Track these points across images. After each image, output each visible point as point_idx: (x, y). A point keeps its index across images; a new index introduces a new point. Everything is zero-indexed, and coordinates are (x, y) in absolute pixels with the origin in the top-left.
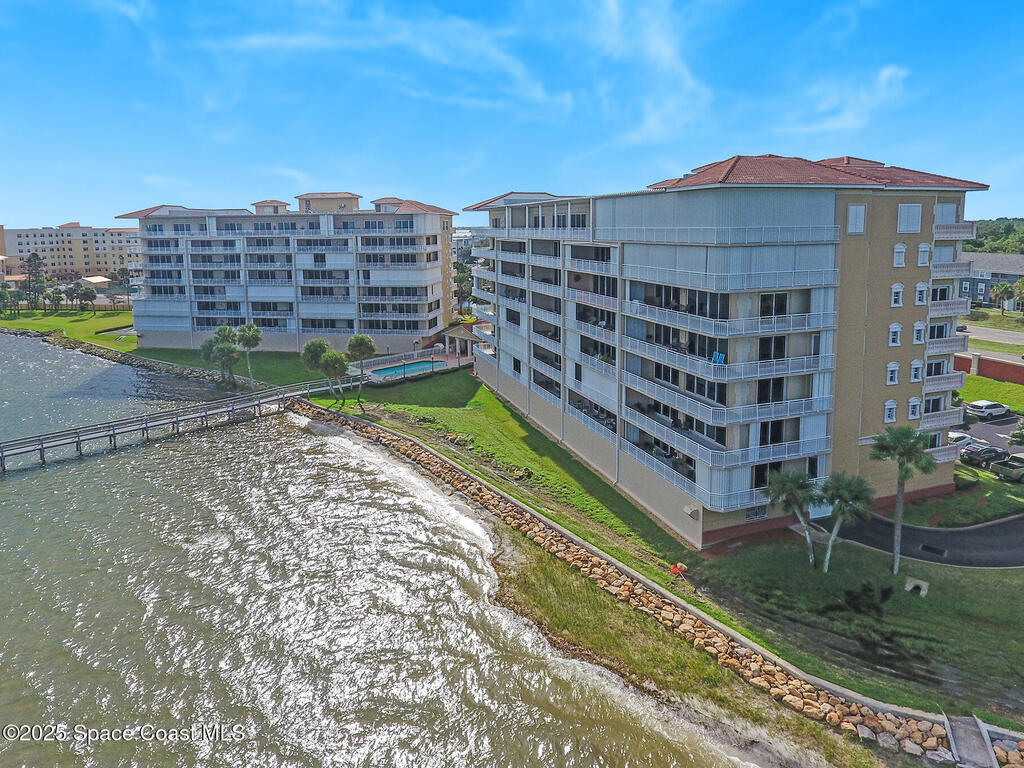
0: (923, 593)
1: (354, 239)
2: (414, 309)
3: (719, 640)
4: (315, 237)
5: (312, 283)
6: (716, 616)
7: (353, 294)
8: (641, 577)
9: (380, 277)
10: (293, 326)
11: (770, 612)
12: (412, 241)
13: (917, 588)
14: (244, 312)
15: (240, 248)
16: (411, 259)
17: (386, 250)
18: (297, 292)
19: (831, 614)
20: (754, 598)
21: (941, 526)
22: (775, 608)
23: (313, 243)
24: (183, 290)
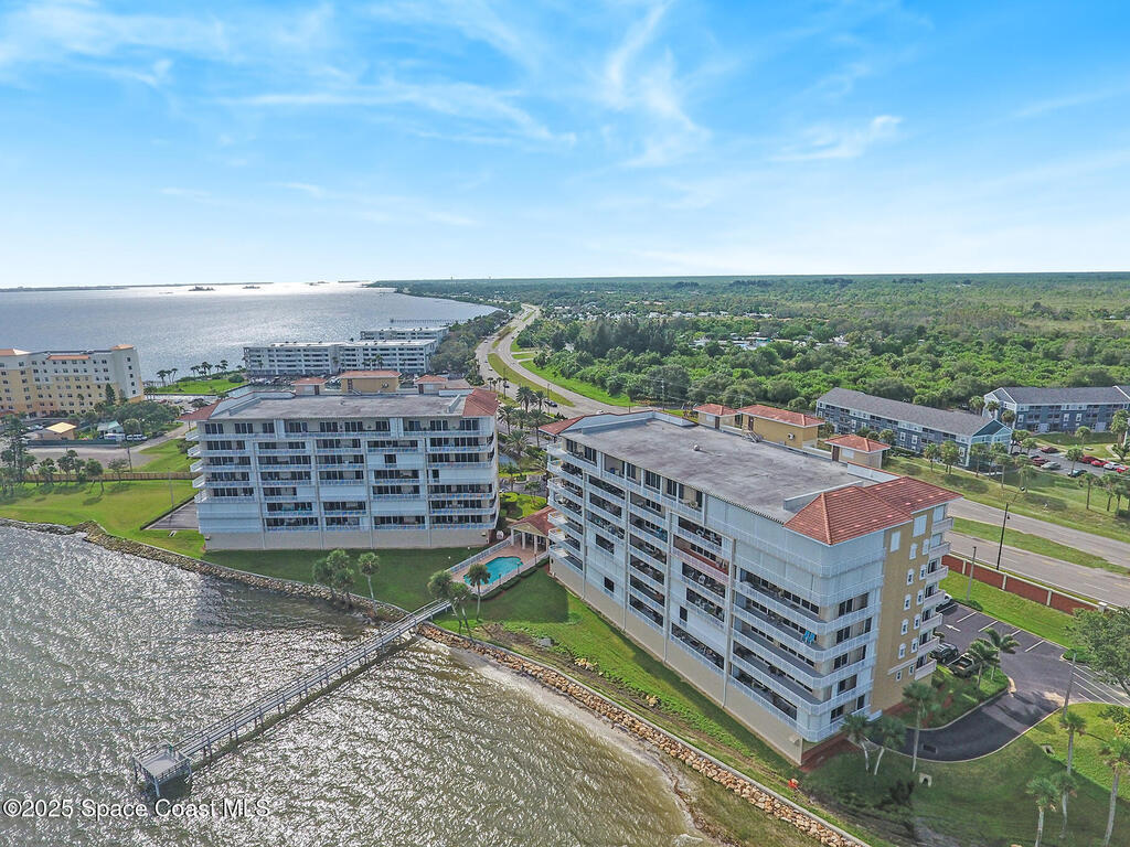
0: (930, 784)
1: (423, 439)
2: (478, 504)
3: (835, 837)
4: (386, 439)
5: (383, 483)
6: (826, 819)
7: (423, 492)
8: (776, 794)
9: (449, 476)
10: (366, 523)
11: (854, 810)
12: (475, 442)
13: (926, 780)
14: (317, 512)
15: (311, 449)
16: (475, 458)
17: (452, 451)
18: (369, 491)
19: (886, 807)
20: (842, 801)
21: (930, 727)
22: (855, 807)
23: (383, 444)
24: (249, 491)
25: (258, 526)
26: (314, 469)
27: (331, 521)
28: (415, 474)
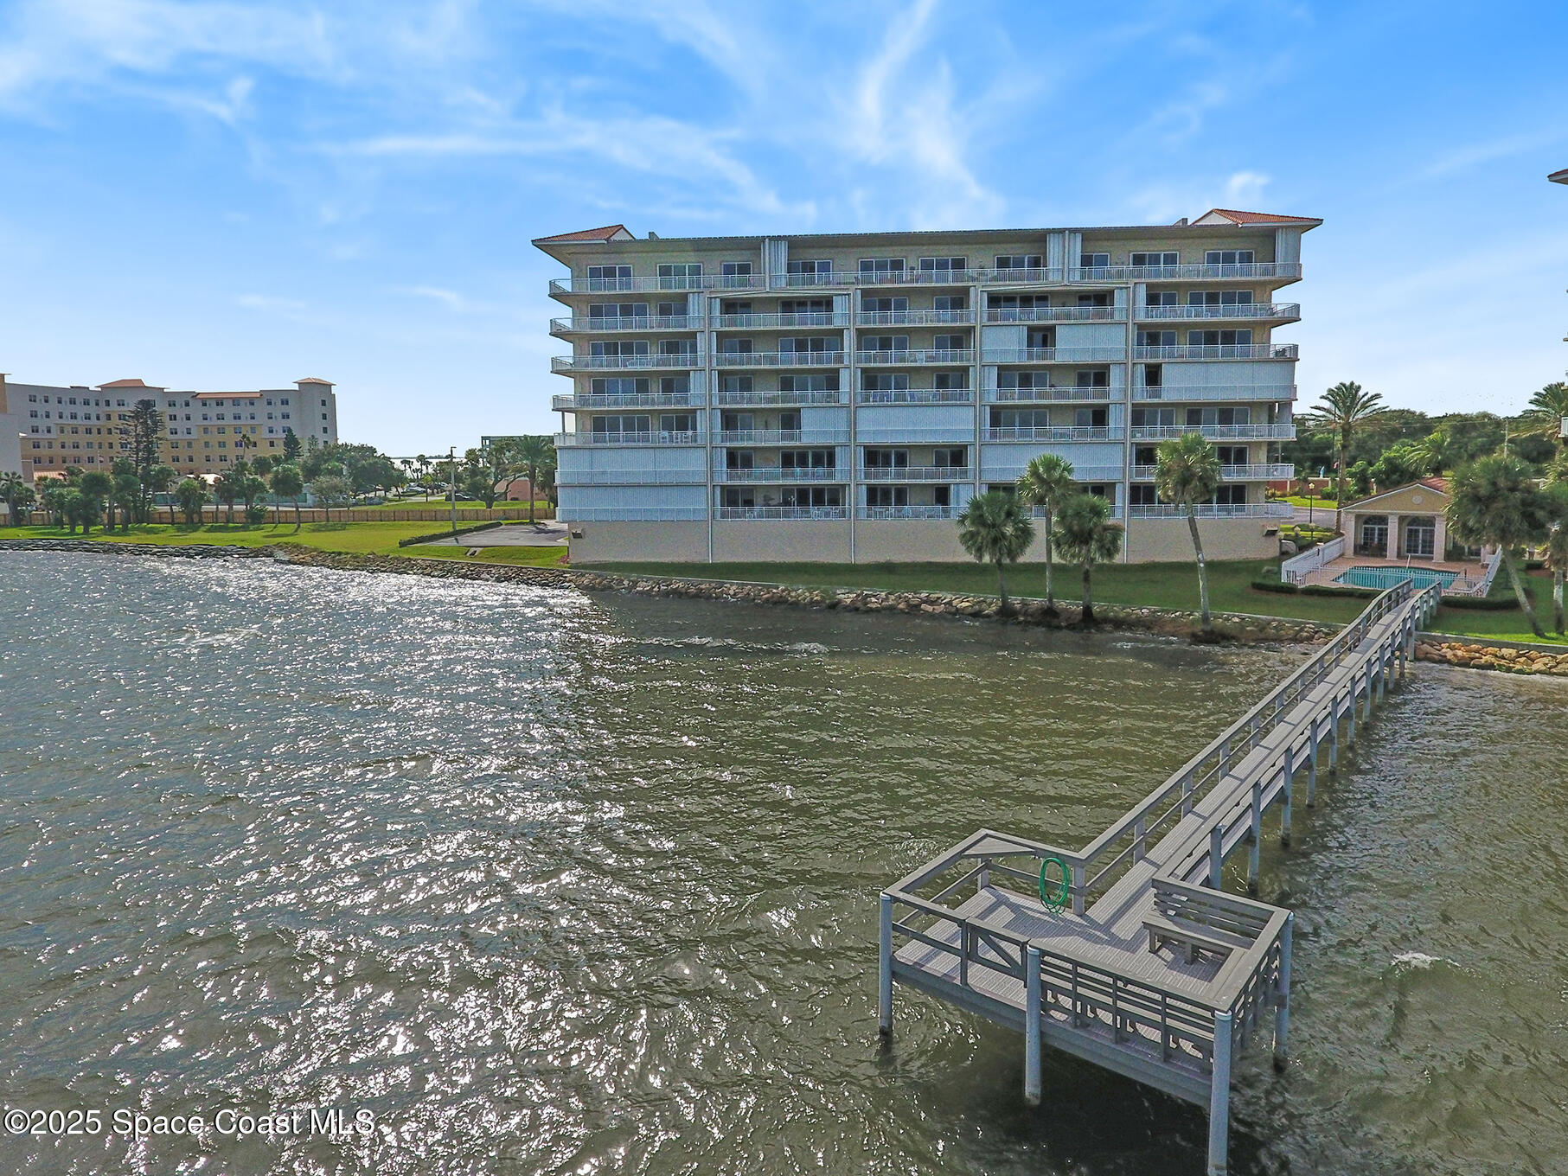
4: (1034, 287)
5: (1017, 397)
14: (846, 470)
15: (844, 315)
18: (980, 419)
23: (1027, 300)
24: (683, 421)
25: (701, 503)
26: (850, 361)
27: (877, 496)
28: (1099, 376)
